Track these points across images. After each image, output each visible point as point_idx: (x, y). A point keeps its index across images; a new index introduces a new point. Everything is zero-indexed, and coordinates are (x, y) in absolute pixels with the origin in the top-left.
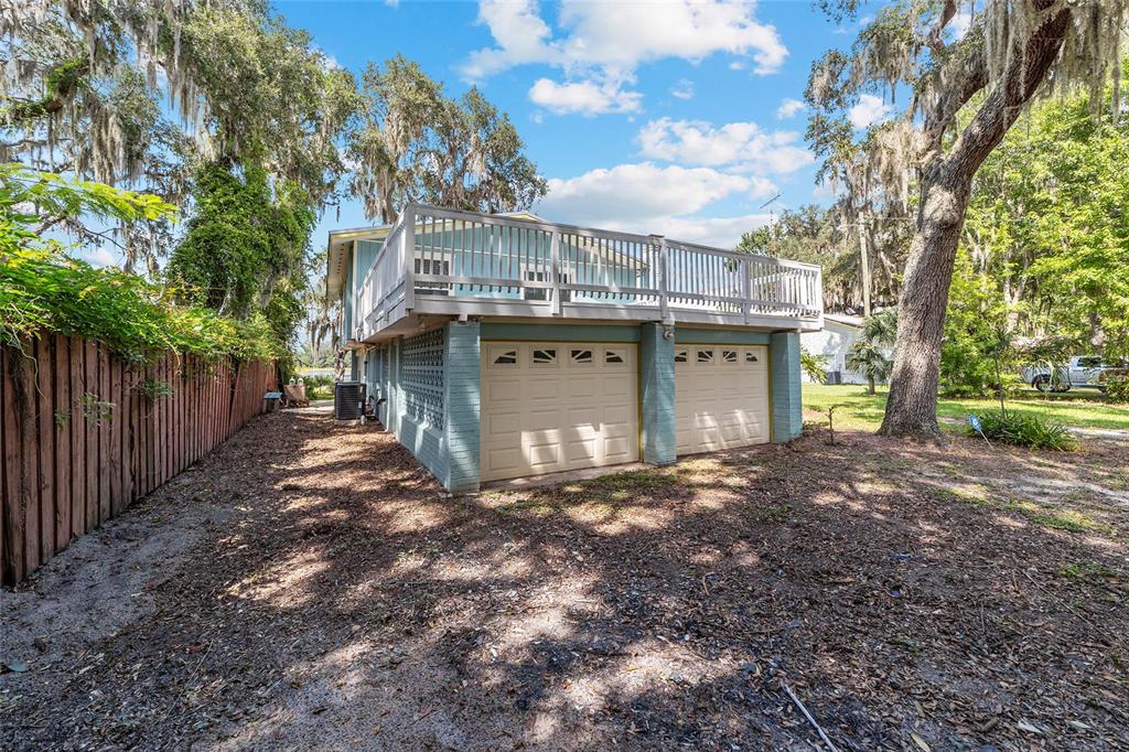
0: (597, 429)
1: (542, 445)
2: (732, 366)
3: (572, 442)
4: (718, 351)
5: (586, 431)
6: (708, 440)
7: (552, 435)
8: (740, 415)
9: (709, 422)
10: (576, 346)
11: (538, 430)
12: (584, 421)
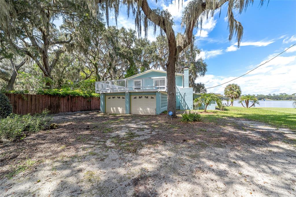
0: (121, 108)
1: (113, 109)
2: (147, 99)
3: (117, 109)
4: (143, 97)
5: (119, 108)
6: (140, 112)
7: (114, 108)
8: (148, 109)
9: (141, 109)
10: (118, 96)
11: (113, 107)
12: (119, 107)
